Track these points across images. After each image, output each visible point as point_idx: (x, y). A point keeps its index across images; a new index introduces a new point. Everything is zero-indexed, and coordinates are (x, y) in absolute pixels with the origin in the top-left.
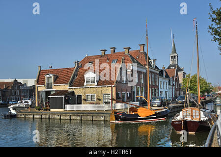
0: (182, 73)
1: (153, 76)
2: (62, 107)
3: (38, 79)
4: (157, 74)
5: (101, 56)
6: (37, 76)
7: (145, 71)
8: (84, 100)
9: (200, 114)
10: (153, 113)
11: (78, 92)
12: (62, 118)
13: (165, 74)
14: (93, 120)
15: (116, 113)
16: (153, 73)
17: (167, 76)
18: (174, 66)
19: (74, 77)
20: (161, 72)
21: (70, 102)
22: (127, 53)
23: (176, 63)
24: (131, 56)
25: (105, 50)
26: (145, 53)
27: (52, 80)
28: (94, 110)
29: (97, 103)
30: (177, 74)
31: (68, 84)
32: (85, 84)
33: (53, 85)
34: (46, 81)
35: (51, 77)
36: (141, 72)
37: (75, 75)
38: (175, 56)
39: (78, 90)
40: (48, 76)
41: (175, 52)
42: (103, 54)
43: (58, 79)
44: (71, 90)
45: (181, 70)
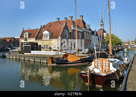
0: (106, 33)
1: (88, 34)
2: (30, 52)
3: (21, 35)
4: (90, 33)
5: (57, 22)
6: (21, 34)
7: (82, 31)
8: (43, 48)
9: (109, 65)
10: (79, 59)
11: (40, 43)
12: (25, 59)
13: (95, 33)
14: (40, 62)
15: (52, 58)
16: (88, 32)
17: (97, 35)
18: (101, 30)
19: (38, 34)
20: (93, 32)
21: (34, 49)
22: (71, 20)
23: (103, 28)
24: (73, 21)
25: (59, 19)
26: (83, 21)
27: (27, 36)
28: (46, 55)
29: (49, 50)
30: (103, 34)
31: (35, 38)
32: (43, 38)
33: (28, 39)
34: (25, 37)
35: (27, 34)
36: (80, 32)
37: (39, 32)
38: (102, 24)
39: (40, 42)
40: (25, 33)
41: (102, 22)
42: (58, 21)
43: (31, 35)
44: (36, 42)
45: (105, 32)
